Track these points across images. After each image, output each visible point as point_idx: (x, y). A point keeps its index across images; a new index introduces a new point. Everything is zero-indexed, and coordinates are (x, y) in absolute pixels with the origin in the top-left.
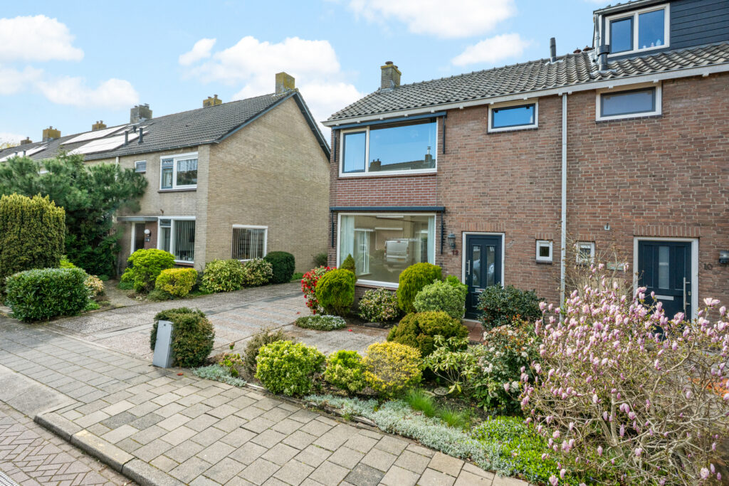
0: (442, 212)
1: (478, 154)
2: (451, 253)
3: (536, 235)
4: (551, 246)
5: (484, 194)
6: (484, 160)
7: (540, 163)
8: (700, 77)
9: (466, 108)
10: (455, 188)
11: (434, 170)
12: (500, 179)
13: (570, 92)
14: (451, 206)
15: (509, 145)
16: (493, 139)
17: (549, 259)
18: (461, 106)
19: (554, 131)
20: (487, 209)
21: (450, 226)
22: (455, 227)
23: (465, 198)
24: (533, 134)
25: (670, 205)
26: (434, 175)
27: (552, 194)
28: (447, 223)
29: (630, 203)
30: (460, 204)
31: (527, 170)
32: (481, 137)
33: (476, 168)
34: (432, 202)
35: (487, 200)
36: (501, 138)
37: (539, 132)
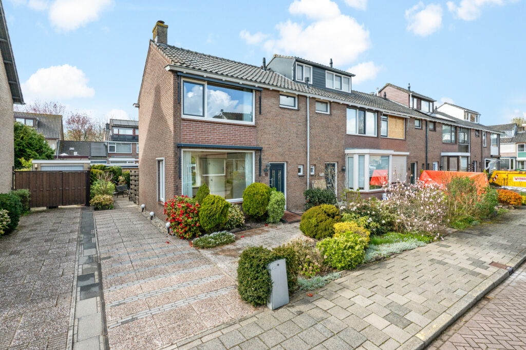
0: (259, 150)
1: (276, 118)
2: (264, 175)
3: (299, 163)
4: (301, 167)
5: (279, 141)
6: (279, 122)
7: (299, 127)
8: (339, 103)
9: (273, 90)
10: (266, 136)
11: (253, 123)
12: (286, 133)
13: (311, 97)
14: (265, 147)
15: (288, 115)
16: (282, 111)
17: (301, 174)
18: (271, 88)
19: (304, 113)
20: (280, 149)
21: (264, 159)
22: (266, 159)
23: (270, 142)
24: (297, 112)
25: (332, 150)
26: (253, 126)
27: (303, 143)
28: (262, 157)
29: (324, 149)
30: (268, 146)
31: (295, 131)
32: (277, 109)
33: (275, 126)
34: (254, 144)
35: (280, 144)
36: (286, 111)
37: (299, 112)
